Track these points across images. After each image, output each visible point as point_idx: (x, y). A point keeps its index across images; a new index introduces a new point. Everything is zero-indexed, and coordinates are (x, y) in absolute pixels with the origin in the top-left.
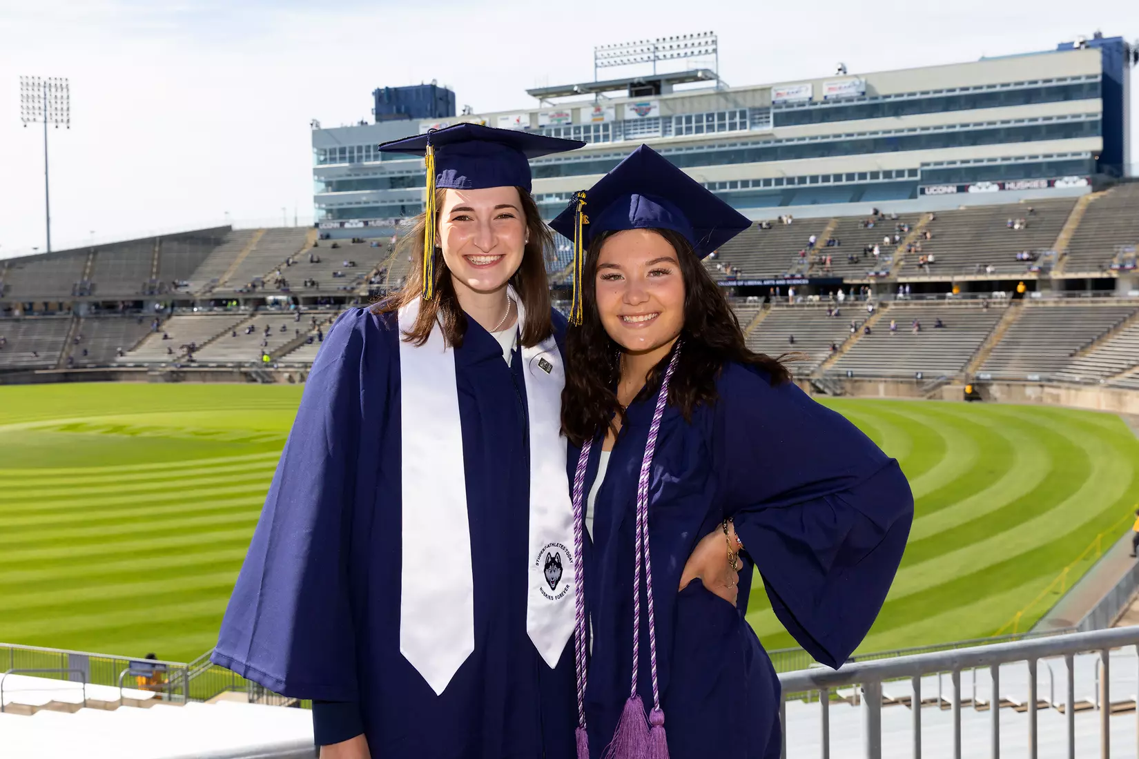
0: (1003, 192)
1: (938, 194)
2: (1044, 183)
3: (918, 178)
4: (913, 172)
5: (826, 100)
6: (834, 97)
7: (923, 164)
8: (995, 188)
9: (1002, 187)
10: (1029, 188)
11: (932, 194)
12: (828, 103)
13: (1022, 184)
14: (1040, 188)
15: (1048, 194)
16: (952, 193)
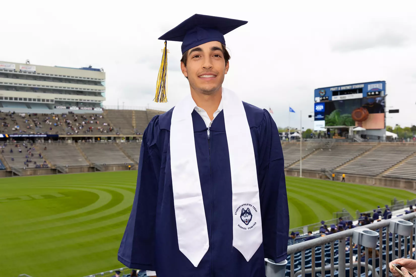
0: (80, 110)
1: (60, 109)
2: (91, 108)
3: (54, 103)
4: (52, 101)
5: (21, 71)
6: (24, 71)
7: (56, 99)
8: (77, 109)
9: (80, 108)
10: (87, 110)
11: (58, 109)
12: (21, 72)
13: (85, 108)
14: (90, 110)
15: (92, 112)
16: (65, 109)
